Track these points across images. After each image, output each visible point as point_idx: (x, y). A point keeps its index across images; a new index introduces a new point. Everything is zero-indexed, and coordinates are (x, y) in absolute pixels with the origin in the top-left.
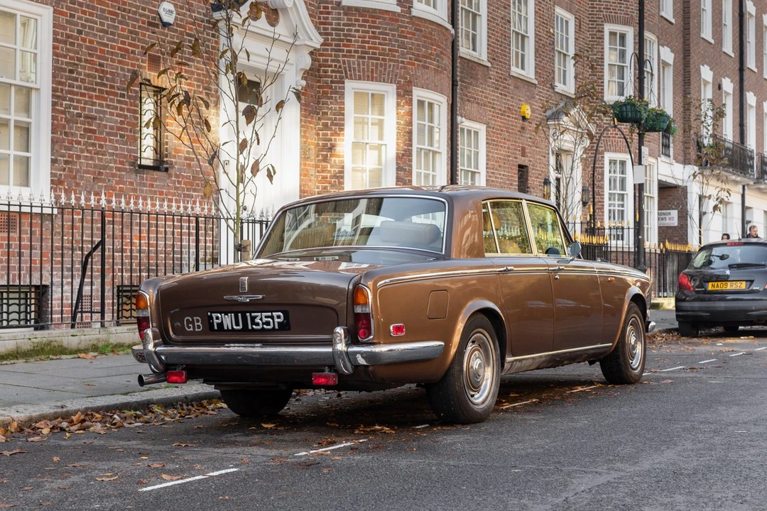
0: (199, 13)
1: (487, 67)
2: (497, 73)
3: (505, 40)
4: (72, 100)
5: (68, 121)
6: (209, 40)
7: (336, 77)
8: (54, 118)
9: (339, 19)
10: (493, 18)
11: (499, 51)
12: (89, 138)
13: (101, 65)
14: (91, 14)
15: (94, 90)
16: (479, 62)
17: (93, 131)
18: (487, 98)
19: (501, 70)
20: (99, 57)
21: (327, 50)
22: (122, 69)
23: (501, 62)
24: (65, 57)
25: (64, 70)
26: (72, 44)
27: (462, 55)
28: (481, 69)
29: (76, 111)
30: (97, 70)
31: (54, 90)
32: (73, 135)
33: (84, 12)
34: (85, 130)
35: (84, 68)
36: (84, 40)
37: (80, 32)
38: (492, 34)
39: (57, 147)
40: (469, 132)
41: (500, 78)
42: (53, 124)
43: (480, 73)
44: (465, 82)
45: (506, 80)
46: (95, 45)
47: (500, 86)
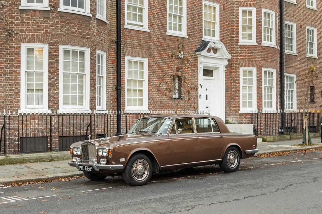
0: (191, 53)
1: (297, 56)
2: (301, 57)
3: (304, 45)
4: (154, 82)
5: (153, 88)
6: (194, 61)
7: (237, 66)
8: (149, 88)
9: (237, 49)
10: (299, 39)
11: (302, 50)
12: (159, 92)
13: (162, 72)
14: (159, 59)
15: (160, 79)
16: (293, 54)
17: (160, 90)
18: (296, 66)
19: (302, 56)
20: (161, 70)
21: (234, 58)
22: (168, 72)
23: (302, 53)
24: (152, 71)
25: (151, 75)
26: (154, 67)
27: (286, 53)
28: (294, 56)
29: (155, 85)
30: (161, 74)
31: (149, 80)
32: (154, 92)
33: (157, 58)
34: (158, 90)
35: (157, 73)
36: (157, 66)
37: (156, 64)
38: (298, 44)
39: (150, 95)
40: (290, 77)
41: (302, 58)
42: (148, 89)
43: (293, 58)
44: (287, 62)
45: (305, 59)
46: (160, 67)
47: (302, 61)
